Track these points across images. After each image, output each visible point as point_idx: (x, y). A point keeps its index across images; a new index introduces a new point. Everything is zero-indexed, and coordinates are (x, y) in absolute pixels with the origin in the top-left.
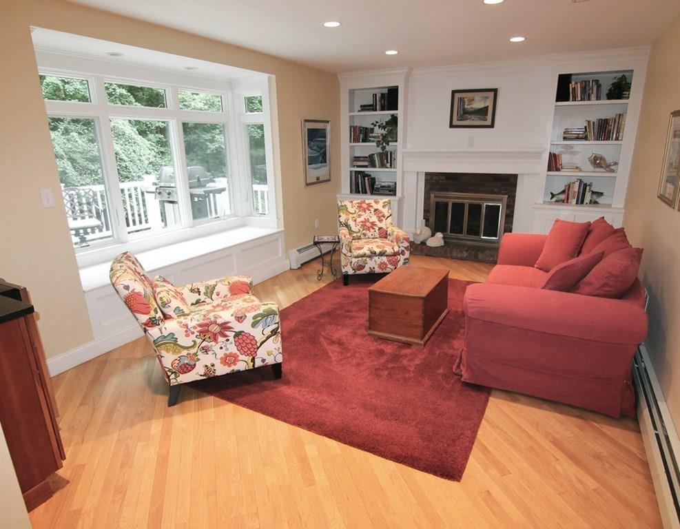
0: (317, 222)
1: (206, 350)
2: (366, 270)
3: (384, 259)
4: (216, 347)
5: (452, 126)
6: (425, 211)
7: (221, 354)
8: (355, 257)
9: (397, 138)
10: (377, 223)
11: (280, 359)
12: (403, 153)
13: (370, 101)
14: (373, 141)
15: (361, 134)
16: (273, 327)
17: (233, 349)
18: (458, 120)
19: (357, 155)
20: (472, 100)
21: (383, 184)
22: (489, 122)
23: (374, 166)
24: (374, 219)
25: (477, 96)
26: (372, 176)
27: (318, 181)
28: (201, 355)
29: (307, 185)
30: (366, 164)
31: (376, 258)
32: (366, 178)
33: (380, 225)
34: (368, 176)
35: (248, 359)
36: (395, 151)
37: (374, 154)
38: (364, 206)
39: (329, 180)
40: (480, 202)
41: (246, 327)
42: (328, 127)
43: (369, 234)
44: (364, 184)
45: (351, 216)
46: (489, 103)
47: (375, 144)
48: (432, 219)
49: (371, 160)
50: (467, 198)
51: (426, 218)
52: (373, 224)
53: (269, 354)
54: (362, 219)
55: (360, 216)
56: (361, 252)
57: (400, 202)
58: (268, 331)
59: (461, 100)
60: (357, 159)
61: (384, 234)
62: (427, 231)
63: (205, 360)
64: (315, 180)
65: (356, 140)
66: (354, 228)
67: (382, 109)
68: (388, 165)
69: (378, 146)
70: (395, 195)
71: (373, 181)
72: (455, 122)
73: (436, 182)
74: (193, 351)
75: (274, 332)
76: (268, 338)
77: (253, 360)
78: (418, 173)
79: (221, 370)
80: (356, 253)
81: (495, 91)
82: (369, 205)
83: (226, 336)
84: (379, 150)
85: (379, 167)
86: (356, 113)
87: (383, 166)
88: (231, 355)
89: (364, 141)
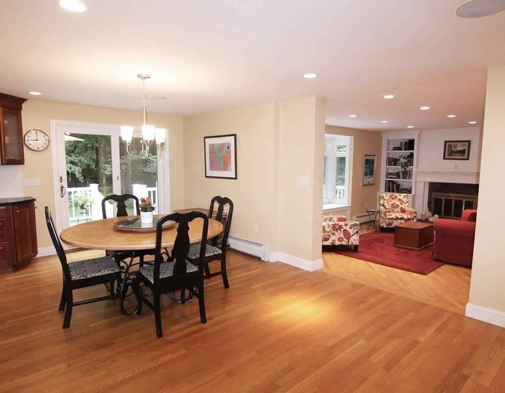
0: (366, 204)
1: (333, 234)
2: (393, 226)
3: (403, 221)
4: (336, 234)
5: (444, 158)
6: (428, 203)
7: (338, 237)
8: (388, 219)
9: (413, 164)
10: (400, 205)
11: (358, 244)
12: (416, 172)
13: (398, 145)
14: (399, 165)
15: (393, 161)
16: (357, 230)
17: (342, 236)
18: (448, 156)
19: (390, 172)
20: (456, 146)
21: (404, 188)
22: (466, 157)
23: (399, 178)
24: (398, 203)
25: (459, 144)
26: (398, 183)
27: (369, 184)
28: (332, 236)
29: (364, 185)
30: (395, 177)
31: (399, 221)
32: (395, 185)
33: (401, 206)
34: (396, 183)
35: (347, 240)
36: (412, 170)
37: (399, 172)
38: (393, 197)
39: (374, 184)
40: (462, 199)
41: (347, 228)
42: (376, 158)
43: (395, 210)
44: (393, 187)
45: (386, 201)
46: (466, 147)
47: (400, 167)
48: (433, 207)
49: (398, 175)
50: (453, 196)
51: (429, 207)
52: (398, 205)
53: (355, 240)
54: (392, 203)
55: (391, 201)
56: (391, 217)
57: (414, 197)
58: (355, 231)
59: (450, 146)
60: (390, 174)
61: (403, 211)
62: (429, 214)
63: (333, 238)
64: (367, 183)
65: (390, 164)
66: (387, 207)
67: (405, 149)
68: (408, 178)
69: (402, 168)
70: (411, 193)
71: (398, 186)
72: (446, 157)
73: (435, 187)
74: (329, 234)
75: (357, 232)
76: (355, 234)
77: (348, 241)
78: (425, 182)
79: (337, 243)
80: (388, 217)
81: (469, 142)
82: (396, 197)
83: (340, 230)
84: (403, 170)
85: (403, 179)
86: (390, 152)
87: (404, 178)
88: (341, 238)
89: (394, 165)
